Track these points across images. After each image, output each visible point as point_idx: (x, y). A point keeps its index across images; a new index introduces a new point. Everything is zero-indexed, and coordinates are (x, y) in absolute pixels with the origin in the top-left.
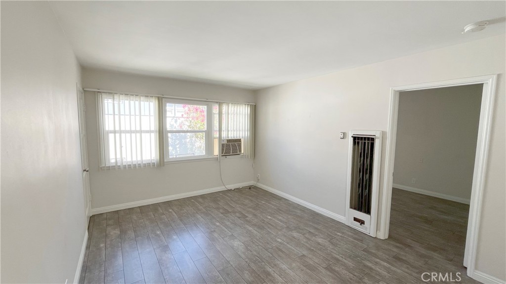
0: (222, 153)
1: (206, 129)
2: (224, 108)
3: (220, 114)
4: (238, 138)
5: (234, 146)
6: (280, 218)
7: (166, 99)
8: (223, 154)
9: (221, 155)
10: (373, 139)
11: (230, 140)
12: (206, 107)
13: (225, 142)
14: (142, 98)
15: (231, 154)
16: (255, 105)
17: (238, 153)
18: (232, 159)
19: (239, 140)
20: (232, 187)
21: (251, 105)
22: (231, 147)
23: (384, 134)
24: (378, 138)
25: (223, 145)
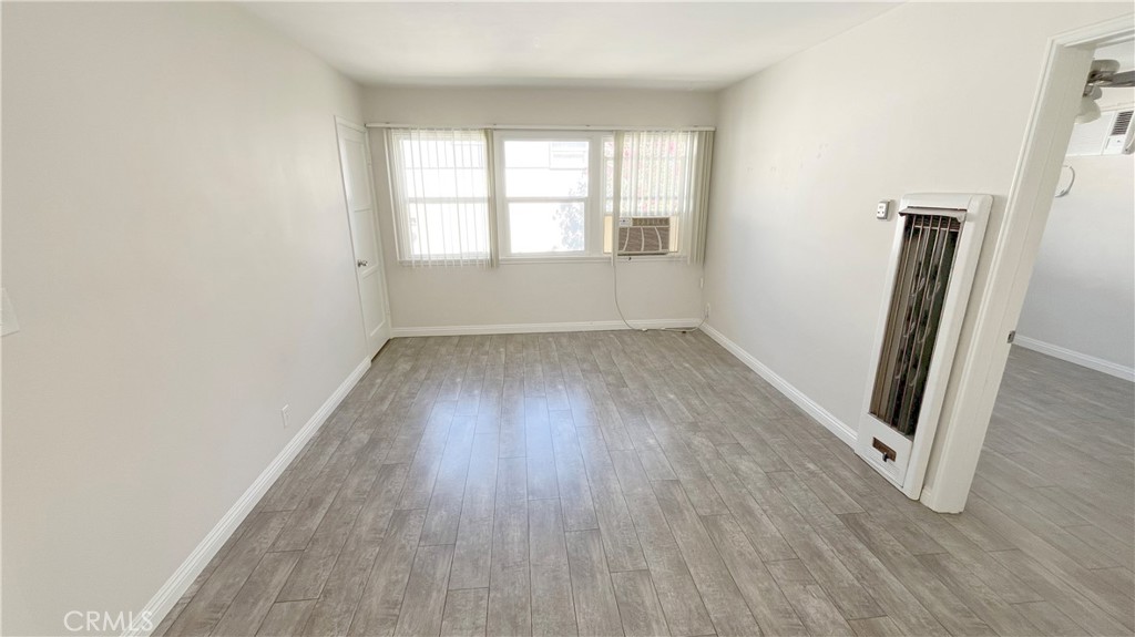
0: (621, 248)
1: (586, 195)
2: (629, 143)
3: (618, 158)
4: (663, 216)
5: (651, 235)
6: (695, 402)
7: (502, 133)
8: (623, 251)
9: (617, 252)
10: (955, 223)
11: (641, 220)
12: (587, 143)
13: (630, 224)
14: (457, 134)
15: (642, 251)
16: (714, 132)
17: (661, 251)
18: (644, 265)
19: (666, 221)
20: (642, 324)
21: (700, 132)
22: (643, 236)
23: (996, 205)
24: (972, 219)
25: (623, 231)
